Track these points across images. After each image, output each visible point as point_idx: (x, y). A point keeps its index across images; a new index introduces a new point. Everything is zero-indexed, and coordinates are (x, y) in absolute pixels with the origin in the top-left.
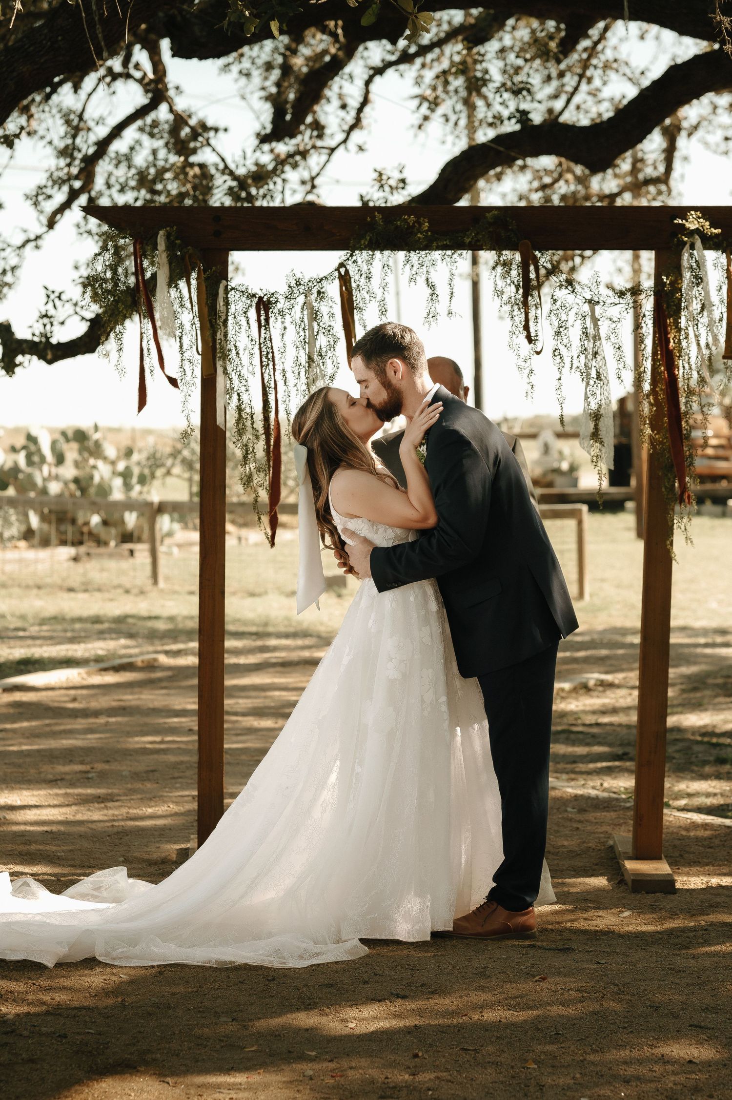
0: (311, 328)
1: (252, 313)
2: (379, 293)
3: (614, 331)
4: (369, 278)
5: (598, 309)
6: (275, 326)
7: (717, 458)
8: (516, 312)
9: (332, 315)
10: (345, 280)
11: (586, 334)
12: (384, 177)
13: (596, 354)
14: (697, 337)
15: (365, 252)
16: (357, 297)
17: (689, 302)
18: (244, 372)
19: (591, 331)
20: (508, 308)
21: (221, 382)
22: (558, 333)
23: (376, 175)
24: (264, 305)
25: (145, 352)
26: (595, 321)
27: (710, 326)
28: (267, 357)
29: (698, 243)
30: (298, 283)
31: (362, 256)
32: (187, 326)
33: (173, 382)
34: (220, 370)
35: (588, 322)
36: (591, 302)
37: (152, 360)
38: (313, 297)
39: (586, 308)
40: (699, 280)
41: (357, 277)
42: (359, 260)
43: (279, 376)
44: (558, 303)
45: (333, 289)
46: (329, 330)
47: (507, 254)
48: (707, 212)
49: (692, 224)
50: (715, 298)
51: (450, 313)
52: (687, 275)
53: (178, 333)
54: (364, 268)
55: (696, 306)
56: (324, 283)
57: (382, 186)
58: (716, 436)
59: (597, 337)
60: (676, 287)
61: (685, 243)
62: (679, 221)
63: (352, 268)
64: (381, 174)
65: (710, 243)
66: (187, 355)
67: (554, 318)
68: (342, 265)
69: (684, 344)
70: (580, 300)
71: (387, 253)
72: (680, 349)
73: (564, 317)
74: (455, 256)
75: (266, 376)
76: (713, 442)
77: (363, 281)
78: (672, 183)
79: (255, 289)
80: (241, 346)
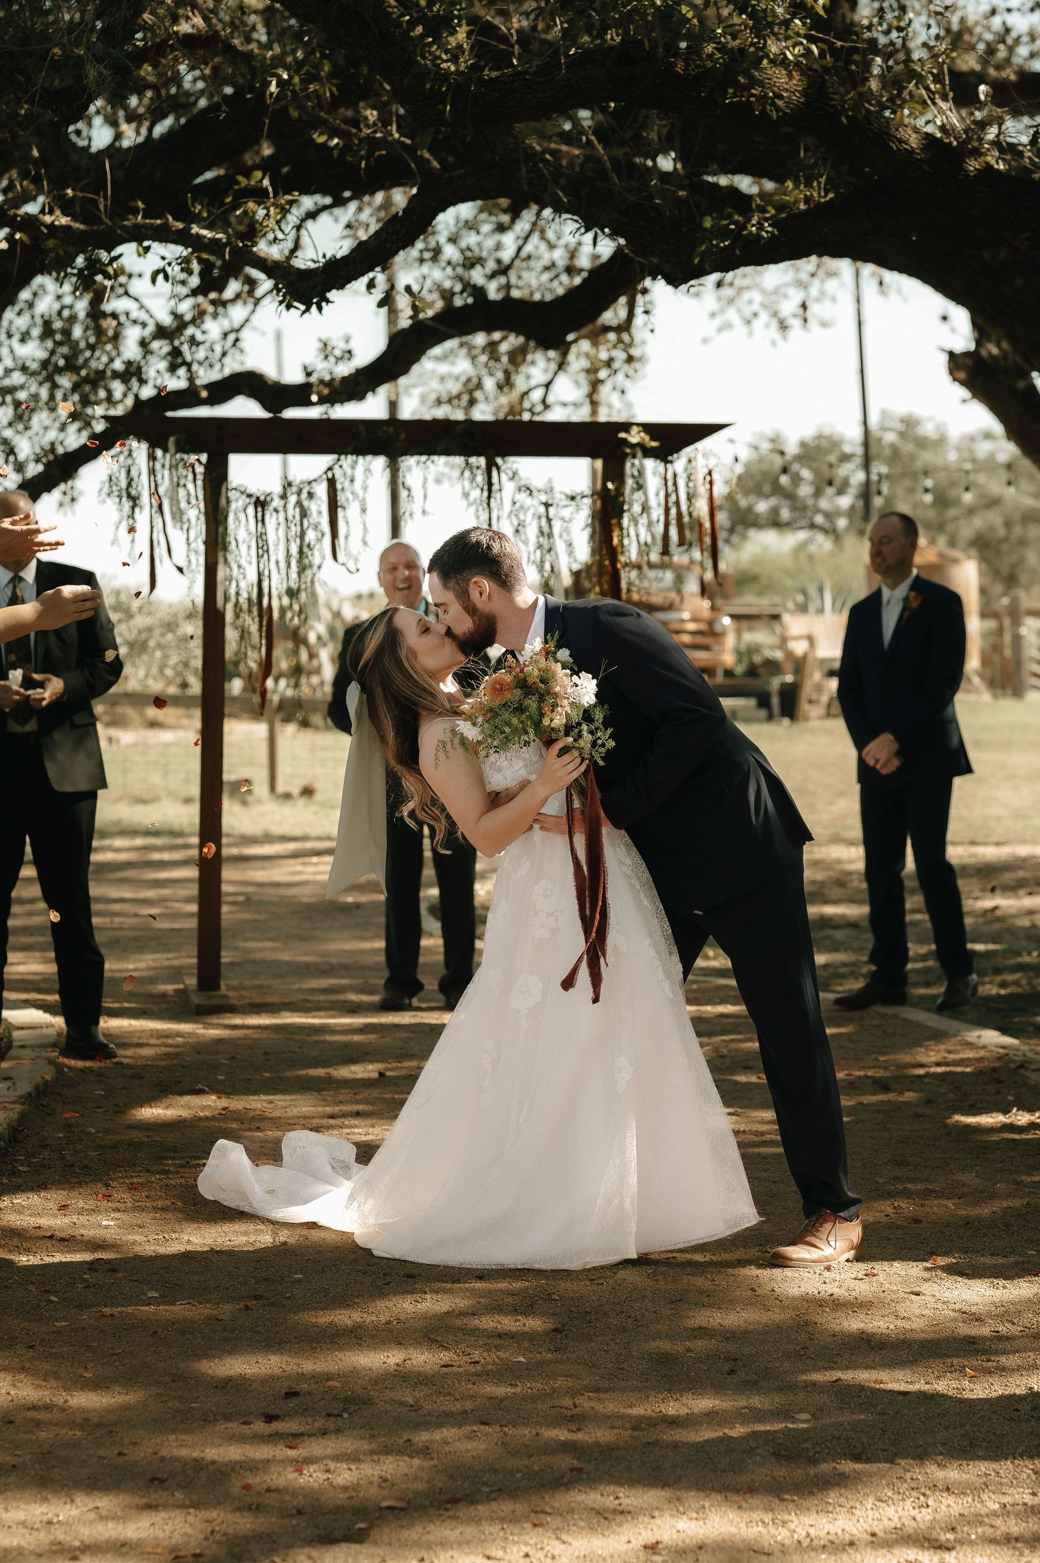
0: (302, 524)
1: (251, 510)
2: (360, 492)
3: (567, 530)
4: (352, 481)
5: (552, 510)
6: (271, 521)
7: (695, 647)
8: (481, 512)
9: (320, 513)
10: (332, 483)
11: (542, 533)
12: (329, 348)
13: (550, 550)
14: (637, 536)
15: (349, 457)
16: (341, 498)
17: (631, 505)
18: (243, 562)
19: (546, 530)
20: (472, 509)
21: (221, 573)
22: (517, 531)
23: (320, 345)
24: (261, 504)
25: (155, 543)
26: (549, 520)
27: (650, 524)
28: (263, 549)
29: (639, 454)
30: (290, 485)
31: (347, 461)
32: (193, 521)
33: (180, 570)
34: (221, 559)
35: (544, 522)
36: (547, 505)
37: (161, 551)
38: (304, 495)
39: (542, 509)
40: (640, 487)
41: (342, 480)
42: (345, 466)
43: (273, 566)
44: (518, 505)
45: (321, 490)
46: (316, 527)
47: (473, 460)
48: (648, 428)
49: (635, 437)
50: (653, 502)
51: (424, 512)
52: (630, 482)
53: (185, 527)
54: (349, 471)
55: (637, 508)
56: (314, 484)
57: (326, 357)
58: (694, 619)
59: (550, 535)
60: (620, 491)
61: (627, 455)
62: (622, 435)
63: (337, 472)
64: (325, 345)
65: (648, 453)
66: (193, 545)
67: (514, 518)
68: (330, 469)
69: (626, 541)
70: (536, 502)
71: (369, 458)
72: (622, 545)
73: (522, 517)
74: (429, 463)
75: (261, 566)
76: (691, 626)
77: (347, 483)
78: (634, 331)
79: (252, 489)
80: (240, 539)
